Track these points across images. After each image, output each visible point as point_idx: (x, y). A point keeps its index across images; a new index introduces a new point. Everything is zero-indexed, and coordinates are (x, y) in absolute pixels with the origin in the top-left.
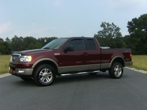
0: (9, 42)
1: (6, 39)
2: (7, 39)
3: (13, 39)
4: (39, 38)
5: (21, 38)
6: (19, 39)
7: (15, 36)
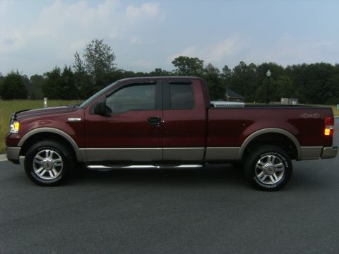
0: (229, 74)
1: (224, 69)
2: (226, 68)
3: (237, 69)
4: (289, 66)
5: (252, 65)
6: (248, 68)
7: (241, 62)
